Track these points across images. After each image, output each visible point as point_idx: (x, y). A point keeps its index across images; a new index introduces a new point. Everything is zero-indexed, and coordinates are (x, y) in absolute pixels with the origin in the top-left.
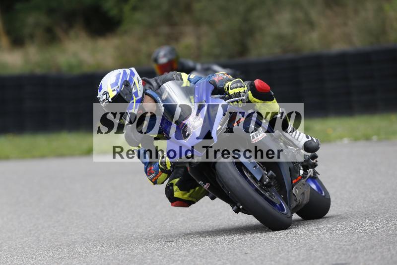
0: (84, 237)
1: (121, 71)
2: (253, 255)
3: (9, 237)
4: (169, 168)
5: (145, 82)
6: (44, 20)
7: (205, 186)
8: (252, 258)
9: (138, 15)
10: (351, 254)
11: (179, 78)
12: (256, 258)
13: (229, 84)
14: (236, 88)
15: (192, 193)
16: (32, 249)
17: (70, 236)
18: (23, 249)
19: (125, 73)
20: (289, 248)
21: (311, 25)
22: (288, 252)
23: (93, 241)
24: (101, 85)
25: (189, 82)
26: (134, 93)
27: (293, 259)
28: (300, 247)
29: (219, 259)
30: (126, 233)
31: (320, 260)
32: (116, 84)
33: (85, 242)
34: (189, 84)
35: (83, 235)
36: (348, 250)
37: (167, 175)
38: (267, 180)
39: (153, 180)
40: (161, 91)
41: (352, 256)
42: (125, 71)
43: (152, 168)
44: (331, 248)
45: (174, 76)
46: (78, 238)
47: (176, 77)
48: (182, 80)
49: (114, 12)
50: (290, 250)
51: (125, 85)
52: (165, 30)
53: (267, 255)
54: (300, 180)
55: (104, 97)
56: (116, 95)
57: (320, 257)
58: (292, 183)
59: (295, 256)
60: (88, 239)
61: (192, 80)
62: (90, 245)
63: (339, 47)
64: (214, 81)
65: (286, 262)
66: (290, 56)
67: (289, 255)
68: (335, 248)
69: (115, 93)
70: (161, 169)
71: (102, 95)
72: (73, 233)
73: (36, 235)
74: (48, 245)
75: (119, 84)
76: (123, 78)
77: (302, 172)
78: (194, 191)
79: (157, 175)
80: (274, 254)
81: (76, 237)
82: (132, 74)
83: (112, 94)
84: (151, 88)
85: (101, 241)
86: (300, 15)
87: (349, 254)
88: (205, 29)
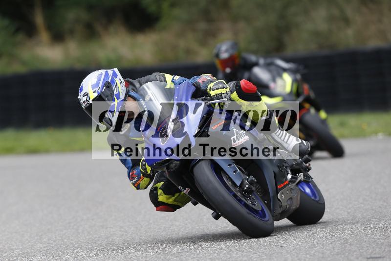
0: (123, 230)
1: (103, 71)
2: (288, 248)
3: (48, 229)
4: (149, 172)
5: (128, 84)
6: (84, 16)
7: (185, 191)
8: (287, 251)
9: (177, 12)
10: (385, 248)
11: (163, 80)
12: (291, 251)
13: (211, 85)
14: (218, 89)
15: (178, 196)
16: (72, 242)
17: (108, 229)
18: (63, 241)
19: (107, 74)
20: (324, 241)
21: (346, 21)
22: (323, 245)
23: (130, 233)
24: (82, 86)
25: (173, 84)
26: (116, 95)
27: (328, 252)
28: (335, 241)
29: (255, 252)
30: (164, 226)
31: (355, 253)
32: (97, 85)
33: (123, 235)
34: (172, 86)
35: (121, 227)
36: (382, 244)
37: (149, 180)
38: (247, 186)
39: (136, 185)
40: (144, 93)
41: (386, 250)
42: (107, 71)
43: (135, 172)
44: (365, 241)
45: (158, 77)
46: (117, 230)
47: (160, 78)
48: (165, 81)
49: (152, 9)
50: (325, 243)
51: (106, 87)
52: (202, 25)
53: (302, 248)
54: (287, 185)
55: (85, 99)
56: (97, 97)
57: (355, 251)
58: (277, 188)
59: (330, 250)
60: (126, 232)
61: (176, 82)
62: (128, 238)
63: (374, 43)
64: (198, 83)
65: (321, 255)
66: (326, 52)
67: (324, 249)
68: (369, 241)
69: (96, 95)
70: (142, 173)
71: (82, 96)
72: (112, 226)
73: (75, 227)
74: (87, 237)
75: (101, 85)
76: (104, 79)
77: (289, 176)
78: (179, 195)
79: (139, 179)
80: (309, 248)
81: (114, 230)
82: (115, 75)
83: (93, 96)
84: (134, 90)
85: (139, 234)
86: (336, 12)
87: (383, 248)
88: (242, 25)
